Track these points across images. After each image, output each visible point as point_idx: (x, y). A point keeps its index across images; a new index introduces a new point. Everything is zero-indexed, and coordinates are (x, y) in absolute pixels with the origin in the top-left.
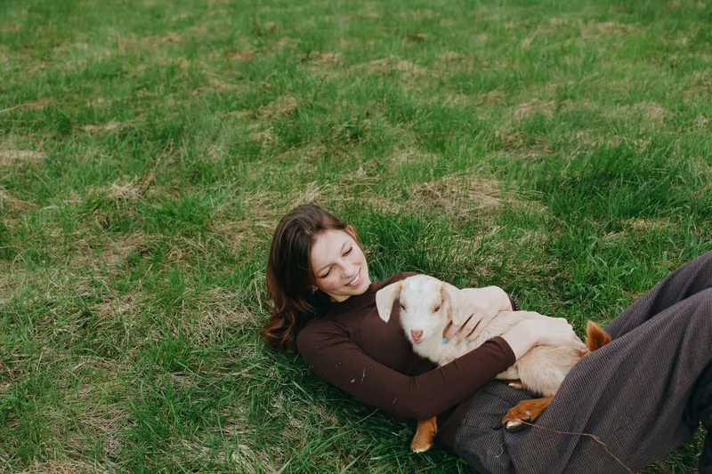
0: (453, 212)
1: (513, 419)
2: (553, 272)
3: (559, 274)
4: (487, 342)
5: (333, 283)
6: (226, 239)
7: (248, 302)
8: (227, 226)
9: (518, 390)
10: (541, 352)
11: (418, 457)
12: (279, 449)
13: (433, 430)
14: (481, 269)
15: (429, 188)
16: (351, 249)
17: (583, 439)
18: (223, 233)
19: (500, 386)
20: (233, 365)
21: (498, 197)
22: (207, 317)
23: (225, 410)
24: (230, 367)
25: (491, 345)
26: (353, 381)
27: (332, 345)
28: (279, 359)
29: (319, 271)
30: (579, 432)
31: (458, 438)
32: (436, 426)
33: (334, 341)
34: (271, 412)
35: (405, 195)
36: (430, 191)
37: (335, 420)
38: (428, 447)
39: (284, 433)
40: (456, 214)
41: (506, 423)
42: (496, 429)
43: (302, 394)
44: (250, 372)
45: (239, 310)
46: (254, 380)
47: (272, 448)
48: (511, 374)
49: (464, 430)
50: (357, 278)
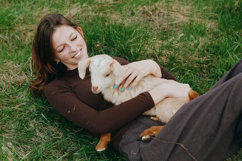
0: (158, 25)
1: (145, 135)
2: (207, 62)
3: (210, 64)
4: (141, 94)
5: (65, 56)
6: (22, 35)
7: (26, 70)
8: (22, 28)
9: (155, 121)
10: (169, 100)
11: (98, 154)
12: (29, 147)
13: (108, 140)
14: (163, 58)
15: (146, 9)
16: (76, 37)
17: (176, 146)
18: (21, 32)
19: (146, 118)
20: (12, 103)
21: (188, 16)
22: (2, 77)
23: (4, 126)
24: (11, 104)
25: (142, 96)
26: (69, 112)
27: (61, 93)
28: (36, 101)
29: (57, 48)
30: (174, 142)
31: (120, 145)
32: (110, 139)
33: (62, 91)
34: (28, 128)
35: (133, 14)
36: (147, 12)
37: (61, 134)
38: (104, 149)
39: (33, 139)
40: (160, 26)
41: (142, 137)
42: (138, 140)
43: (45, 120)
44: (20, 107)
45: (21, 74)
46: (22, 111)
47: (26, 146)
48: (152, 112)
49: (123, 141)
50: (79, 53)
